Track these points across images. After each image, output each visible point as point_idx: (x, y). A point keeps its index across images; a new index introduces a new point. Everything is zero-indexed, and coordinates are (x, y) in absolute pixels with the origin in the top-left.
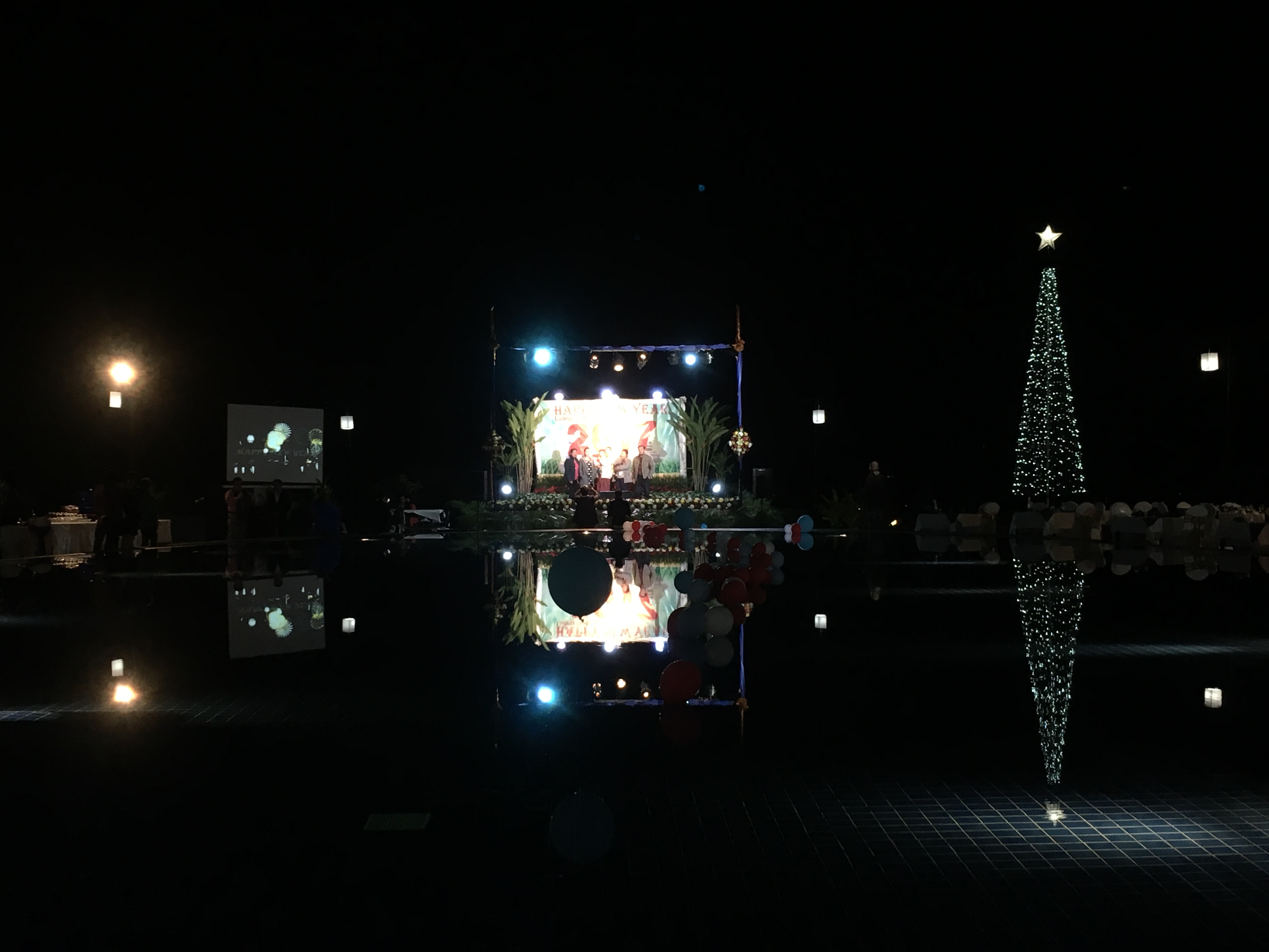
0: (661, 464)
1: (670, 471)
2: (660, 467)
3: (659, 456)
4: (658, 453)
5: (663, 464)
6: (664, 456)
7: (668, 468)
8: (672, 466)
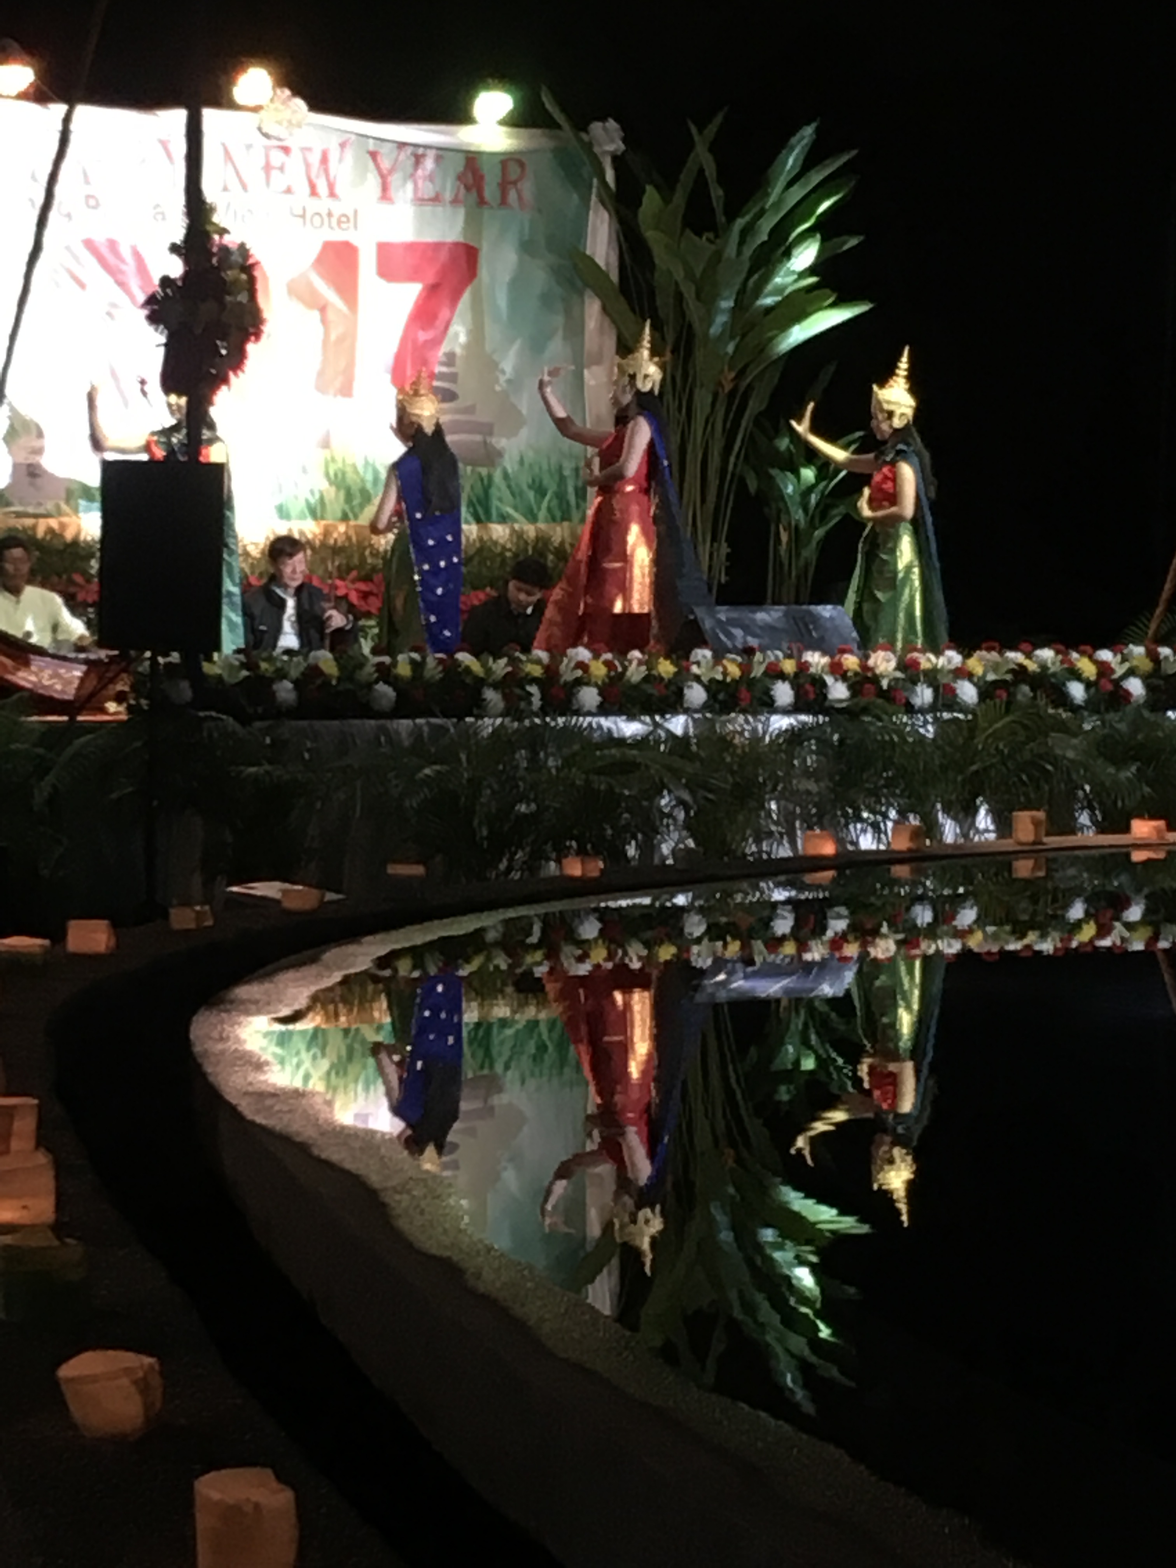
0: (498, 476)
1: (542, 514)
2: (493, 491)
3: (487, 430)
4: (482, 416)
5: (506, 476)
6: (512, 433)
7: (531, 495)
8: (552, 488)
